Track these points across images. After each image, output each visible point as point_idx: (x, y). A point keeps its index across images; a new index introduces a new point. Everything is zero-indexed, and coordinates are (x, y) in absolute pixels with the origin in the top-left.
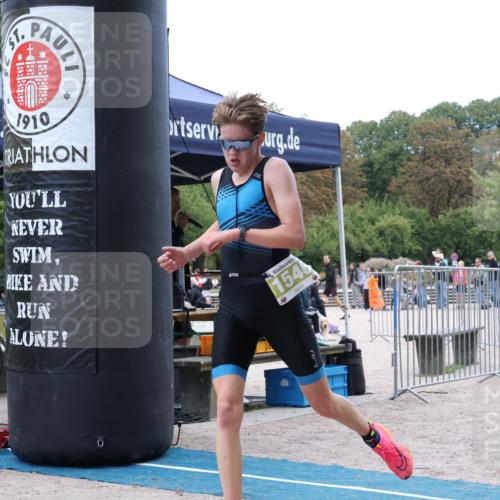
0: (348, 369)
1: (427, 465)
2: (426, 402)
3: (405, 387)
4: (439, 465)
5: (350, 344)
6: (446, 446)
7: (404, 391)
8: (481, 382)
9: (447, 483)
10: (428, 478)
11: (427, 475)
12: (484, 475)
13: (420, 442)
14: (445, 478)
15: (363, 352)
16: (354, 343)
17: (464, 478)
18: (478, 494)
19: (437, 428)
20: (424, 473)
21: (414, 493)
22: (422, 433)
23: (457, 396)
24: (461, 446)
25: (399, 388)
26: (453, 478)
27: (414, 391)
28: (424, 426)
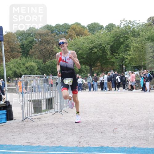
0: (7, 111)
1: (29, 141)
2: (34, 121)
3: (26, 117)
4: (34, 141)
5: (8, 103)
6: (37, 135)
7: (26, 118)
8: (53, 114)
9: (35, 147)
10: (29, 146)
11: (29, 145)
12: (48, 143)
13: (29, 134)
14: (34, 145)
15: (12, 106)
16: (9, 103)
17: (41, 145)
18: (44, 150)
19: (36, 129)
20: (28, 144)
21: (23, 151)
22: (30, 131)
23: (44, 119)
24: (42, 135)
25: (24, 117)
26: (37, 145)
27: (30, 118)
28: (31, 129)
